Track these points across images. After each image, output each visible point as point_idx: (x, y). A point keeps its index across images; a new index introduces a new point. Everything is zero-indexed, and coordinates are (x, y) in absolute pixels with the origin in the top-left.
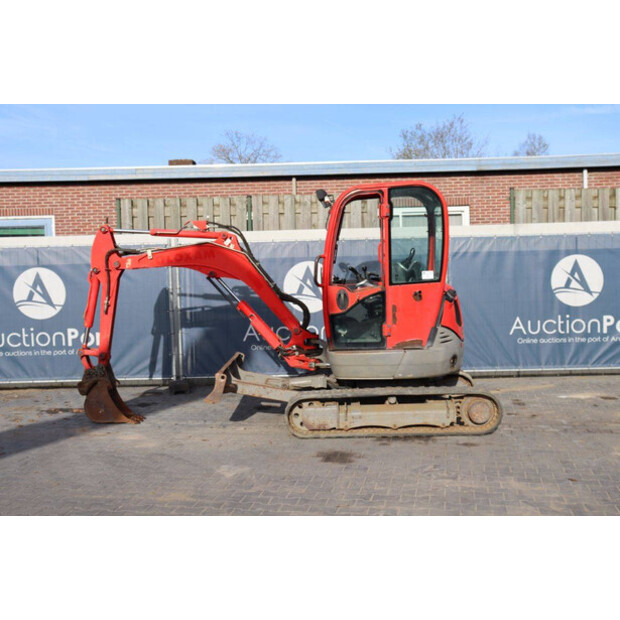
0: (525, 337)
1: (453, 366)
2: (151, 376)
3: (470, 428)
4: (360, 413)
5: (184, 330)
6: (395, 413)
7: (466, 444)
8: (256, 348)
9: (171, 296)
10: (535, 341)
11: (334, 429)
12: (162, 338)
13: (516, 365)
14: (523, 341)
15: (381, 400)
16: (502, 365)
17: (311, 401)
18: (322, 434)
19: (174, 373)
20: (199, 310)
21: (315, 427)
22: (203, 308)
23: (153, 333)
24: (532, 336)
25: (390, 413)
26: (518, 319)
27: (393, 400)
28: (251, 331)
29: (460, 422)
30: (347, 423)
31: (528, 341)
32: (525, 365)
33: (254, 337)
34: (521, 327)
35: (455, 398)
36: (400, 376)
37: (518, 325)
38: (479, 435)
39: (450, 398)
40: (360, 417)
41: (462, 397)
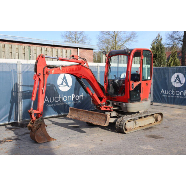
2: (9, 121)
5: (22, 100)
6: (144, 121)
8: (48, 105)
9: (18, 86)
11: (133, 129)
12: (14, 104)
19: (19, 119)
20: (28, 92)
22: (30, 91)
23: (10, 102)
27: (143, 117)
28: (47, 99)
33: (47, 101)
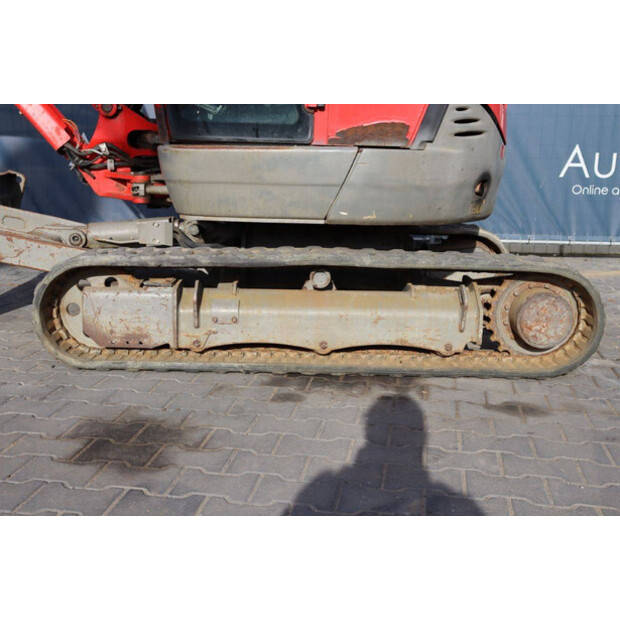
0: (585, 183)
1: (479, 202)
3: (515, 359)
4: (233, 311)
6: (325, 313)
7: (510, 408)
10: (604, 191)
11: (166, 346)
13: (565, 233)
14: (582, 191)
15: (292, 278)
16: (539, 232)
17: (110, 272)
18: (133, 361)
21: (117, 342)
24: (599, 183)
25: (312, 313)
26: (577, 150)
27: (322, 279)
29: (489, 343)
30: (200, 334)
31: (591, 190)
32: (581, 234)
34: (582, 164)
35: (481, 282)
36: (342, 215)
37: (576, 160)
38: (538, 378)
39: (467, 281)
40: (235, 320)
41: (498, 281)
